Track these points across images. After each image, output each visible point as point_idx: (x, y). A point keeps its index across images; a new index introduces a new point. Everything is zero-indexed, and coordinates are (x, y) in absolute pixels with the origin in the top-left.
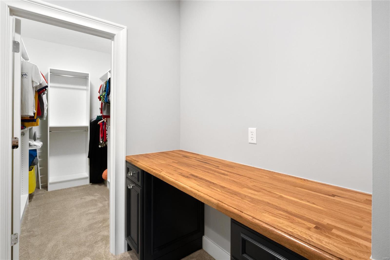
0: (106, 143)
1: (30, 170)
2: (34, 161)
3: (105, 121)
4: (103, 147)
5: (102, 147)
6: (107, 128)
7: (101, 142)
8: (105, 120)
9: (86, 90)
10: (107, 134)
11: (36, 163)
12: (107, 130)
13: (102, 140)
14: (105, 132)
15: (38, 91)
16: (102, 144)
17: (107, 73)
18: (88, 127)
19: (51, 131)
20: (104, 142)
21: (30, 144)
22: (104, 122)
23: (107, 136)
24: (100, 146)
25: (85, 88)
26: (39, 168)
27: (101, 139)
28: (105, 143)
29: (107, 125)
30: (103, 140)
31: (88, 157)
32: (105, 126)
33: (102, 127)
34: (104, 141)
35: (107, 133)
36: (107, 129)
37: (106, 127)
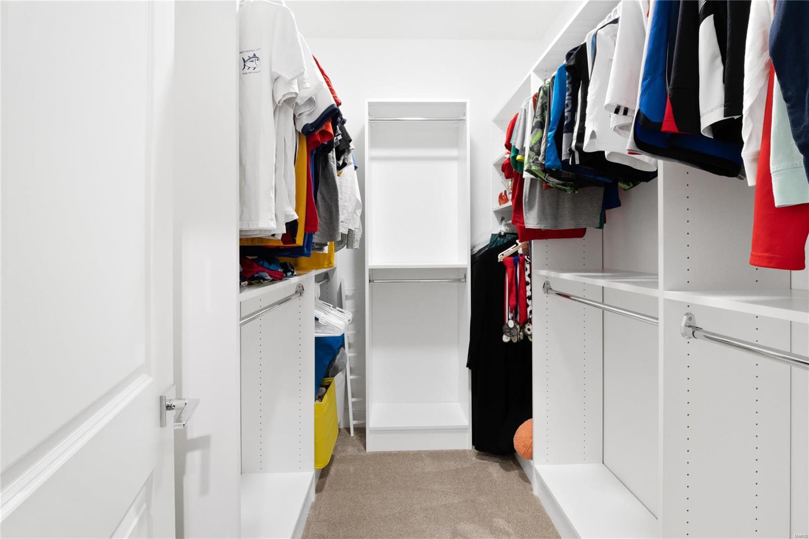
0: (526, 330)
1: (319, 397)
2: (336, 361)
3: (520, 251)
4: (515, 340)
5: (511, 341)
6: (530, 276)
7: (511, 324)
8: (521, 249)
9: (456, 159)
10: (530, 298)
11: (340, 367)
12: (527, 284)
13: (512, 319)
14: (521, 292)
15: (303, 130)
16: (514, 332)
17: (529, 77)
18: (466, 269)
19: (373, 281)
20: (519, 324)
21: (317, 319)
22: (516, 253)
23: (528, 306)
24: (506, 339)
25: (454, 153)
26: (349, 377)
27: (509, 315)
28: (522, 328)
29: (528, 266)
30: (516, 317)
31: (468, 366)
32: (523, 270)
33: (513, 272)
34: (518, 319)
35: (528, 294)
36: (528, 279)
37: (527, 273)
